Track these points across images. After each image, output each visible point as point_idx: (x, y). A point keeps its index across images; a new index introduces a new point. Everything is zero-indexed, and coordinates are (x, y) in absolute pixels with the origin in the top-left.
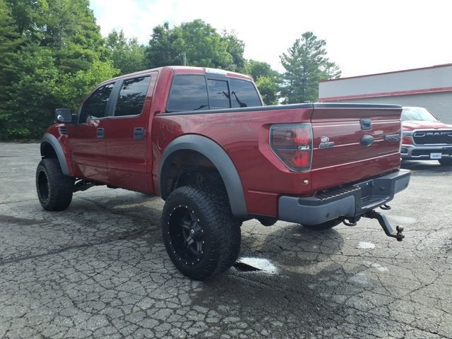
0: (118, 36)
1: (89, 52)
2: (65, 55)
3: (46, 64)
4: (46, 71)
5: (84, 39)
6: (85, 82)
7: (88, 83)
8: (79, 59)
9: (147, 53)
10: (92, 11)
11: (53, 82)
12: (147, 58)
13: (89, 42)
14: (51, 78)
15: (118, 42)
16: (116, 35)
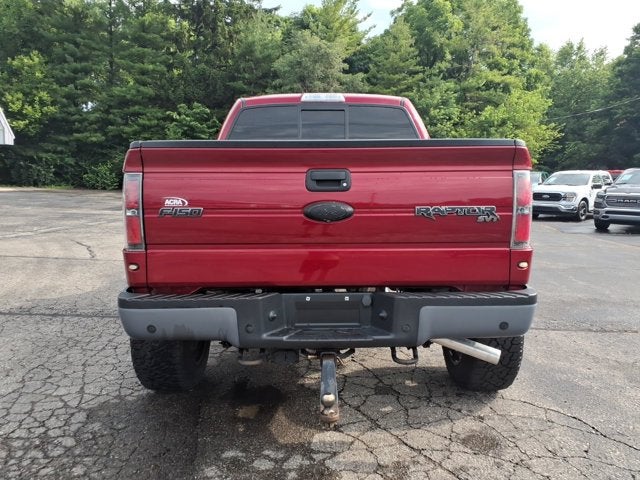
0: (575, 48)
1: (509, 79)
2: (472, 88)
3: (445, 103)
4: (443, 111)
5: (504, 61)
6: (493, 122)
7: (496, 123)
8: (492, 91)
9: (618, 68)
10: (526, 20)
11: (449, 124)
12: (617, 76)
13: (512, 64)
14: (450, 119)
15: (574, 57)
16: (572, 47)
